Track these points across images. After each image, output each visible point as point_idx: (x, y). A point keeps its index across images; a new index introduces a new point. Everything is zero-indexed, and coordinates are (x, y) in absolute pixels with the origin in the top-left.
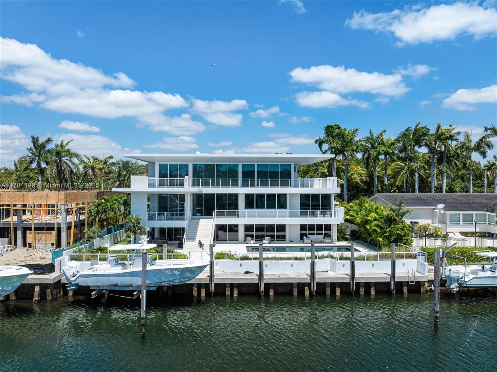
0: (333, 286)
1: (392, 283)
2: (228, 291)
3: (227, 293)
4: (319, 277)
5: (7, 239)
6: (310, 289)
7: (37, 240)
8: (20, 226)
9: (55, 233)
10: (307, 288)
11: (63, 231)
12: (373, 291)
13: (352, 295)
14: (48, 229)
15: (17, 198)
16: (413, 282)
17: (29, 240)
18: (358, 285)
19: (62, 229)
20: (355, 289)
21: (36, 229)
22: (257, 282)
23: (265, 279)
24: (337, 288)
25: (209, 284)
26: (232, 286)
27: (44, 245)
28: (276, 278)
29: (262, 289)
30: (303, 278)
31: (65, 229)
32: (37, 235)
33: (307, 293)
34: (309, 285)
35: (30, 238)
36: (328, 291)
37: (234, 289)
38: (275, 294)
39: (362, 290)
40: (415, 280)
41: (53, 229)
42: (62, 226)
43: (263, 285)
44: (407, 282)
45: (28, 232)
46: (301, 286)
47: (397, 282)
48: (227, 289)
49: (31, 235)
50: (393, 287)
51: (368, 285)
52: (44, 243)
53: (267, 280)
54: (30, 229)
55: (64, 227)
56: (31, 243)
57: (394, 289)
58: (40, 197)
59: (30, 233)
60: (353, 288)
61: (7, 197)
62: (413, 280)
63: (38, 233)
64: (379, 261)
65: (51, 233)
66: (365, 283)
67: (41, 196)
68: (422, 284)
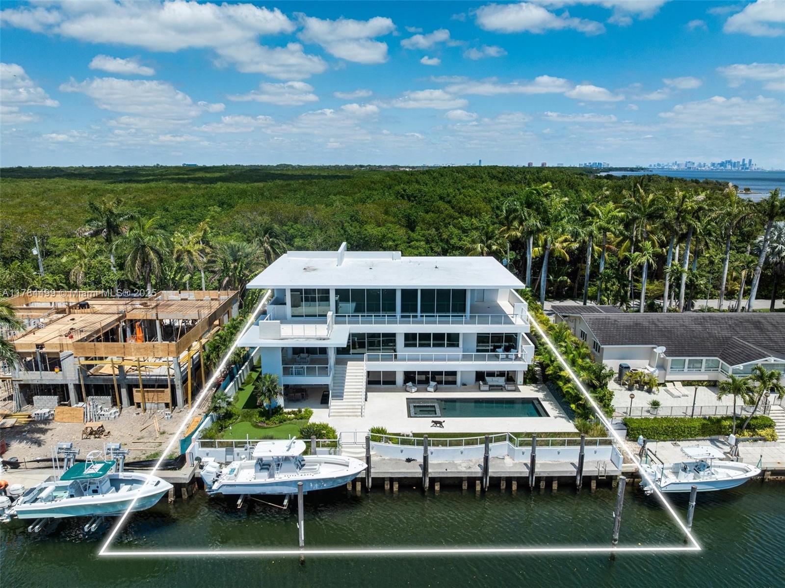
0: (509, 480)
1: (579, 478)
2: (387, 485)
3: (386, 487)
4: (493, 471)
5: (109, 398)
6: (482, 483)
7: (146, 400)
8: (123, 383)
9: (168, 391)
10: (478, 482)
11: (178, 389)
12: (555, 486)
13: (530, 491)
14: (159, 386)
15: (116, 349)
16: (603, 476)
17: (136, 400)
18: (539, 479)
19: (176, 387)
20: (534, 485)
21: (145, 386)
22: (421, 476)
23: (431, 473)
24: (513, 482)
25: (365, 478)
26: (392, 480)
27: (156, 406)
28: (443, 472)
29: (427, 484)
30: (475, 472)
31: (180, 386)
32: (146, 394)
33: (478, 488)
34: (481, 479)
35: (137, 397)
36: (503, 485)
37: (394, 483)
38: (441, 487)
39: (543, 484)
40: (606, 474)
41: (166, 386)
42: (176, 383)
43: (427, 480)
44: (597, 477)
45: (134, 390)
46: (472, 481)
47: (584, 477)
48: (386, 482)
49: (140, 394)
50: (578, 483)
51: (549, 480)
52: (156, 402)
53: (433, 474)
54: (137, 386)
55: (178, 383)
56: (140, 403)
57: (580, 485)
58: (144, 348)
59: (137, 391)
60: (532, 483)
61: (103, 349)
62: (603, 474)
63: (148, 392)
64: (566, 448)
65: (163, 392)
66: (547, 477)
67: (147, 347)
68: (614, 478)
